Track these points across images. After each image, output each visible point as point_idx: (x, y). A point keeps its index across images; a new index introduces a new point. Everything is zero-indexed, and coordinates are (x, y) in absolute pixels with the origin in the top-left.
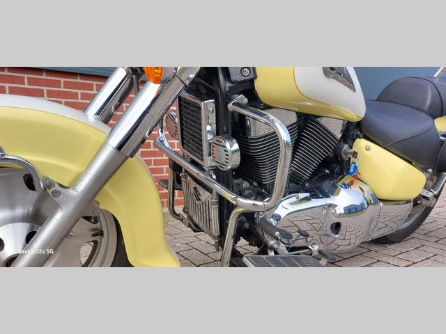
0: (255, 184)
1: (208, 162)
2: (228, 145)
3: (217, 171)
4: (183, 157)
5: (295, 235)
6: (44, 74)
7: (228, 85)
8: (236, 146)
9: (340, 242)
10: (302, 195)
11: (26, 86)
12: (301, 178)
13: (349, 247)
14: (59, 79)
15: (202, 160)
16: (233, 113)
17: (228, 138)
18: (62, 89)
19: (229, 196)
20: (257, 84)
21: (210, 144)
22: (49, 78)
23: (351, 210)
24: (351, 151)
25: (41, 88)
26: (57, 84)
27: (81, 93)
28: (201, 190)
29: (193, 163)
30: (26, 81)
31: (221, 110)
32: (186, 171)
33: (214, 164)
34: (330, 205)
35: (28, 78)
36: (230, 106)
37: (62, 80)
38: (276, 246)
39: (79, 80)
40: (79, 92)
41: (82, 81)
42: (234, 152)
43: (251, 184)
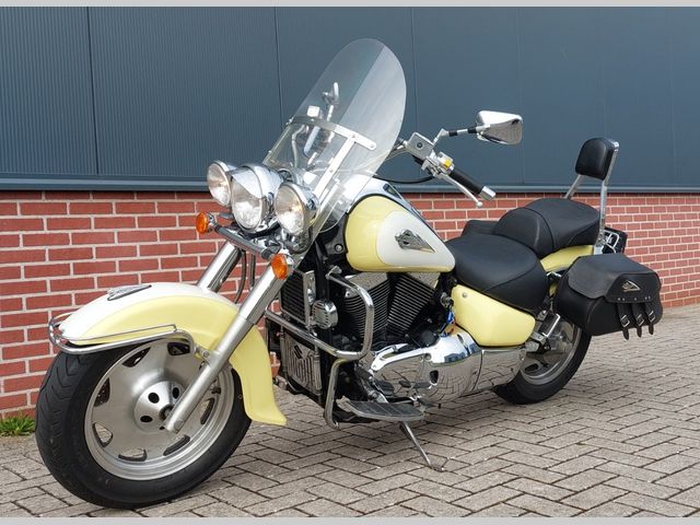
0: (354, 338)
1: (310, 322)
2: (327, 308)
3: (317, 329)
4: (282, 316)
5: (397, 387)
6: (44, 197)
7: (325, 258)
8: (334, 308)
9: (443, 391)
10: (399, 346)
11: (19, 216)
12: (399, 329)
13: (451, 396)
14: (64, 201)
15: (304, 320)
16: (330, 281)
17: (327, 302)
18: (69, 216)
19: (330, 350)
20: (349, 256)
21: (311, 306)
22: (50, 201)
23: (451, 359)
24: (448, 299)
25: (40, 217)
26: (61, 209)
27: (95, 219)
28: (302, 347)
29: (293, 321)
30: (19, 209)
31: (319, 279)
32: (285, 329)
33: (314, 323)
34: (427, 355)
35: (21, 205)
36: (328, 276)
37: (68, 202)
38: (375, 395)
39: (92, 200)
40: (92, 217)
41: (95, 201)
42: (332, 313)
43: (350, 339)
